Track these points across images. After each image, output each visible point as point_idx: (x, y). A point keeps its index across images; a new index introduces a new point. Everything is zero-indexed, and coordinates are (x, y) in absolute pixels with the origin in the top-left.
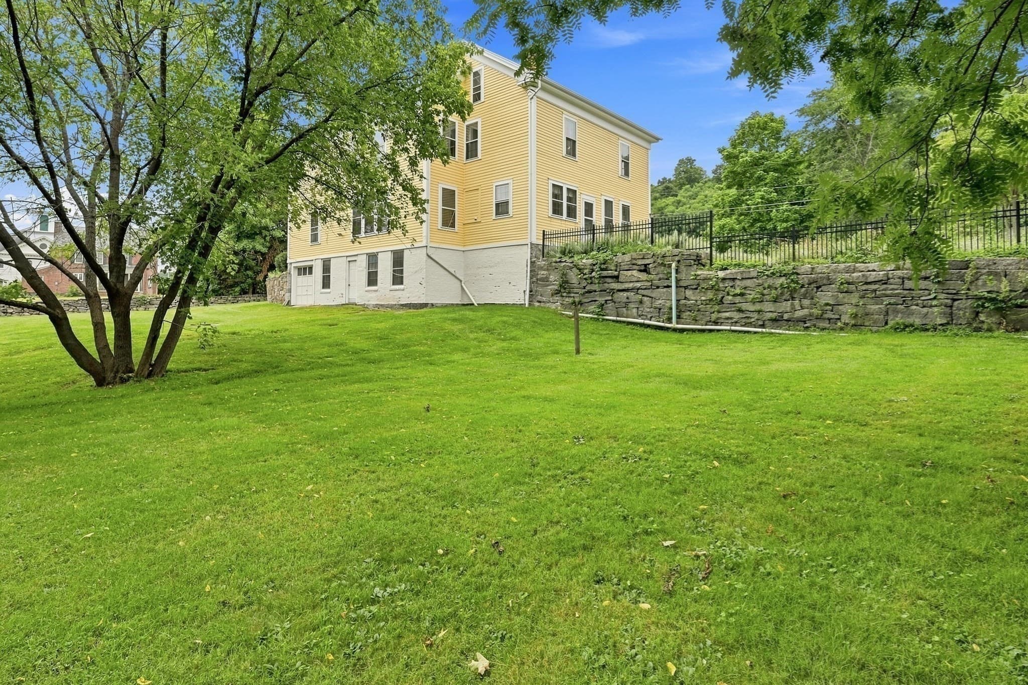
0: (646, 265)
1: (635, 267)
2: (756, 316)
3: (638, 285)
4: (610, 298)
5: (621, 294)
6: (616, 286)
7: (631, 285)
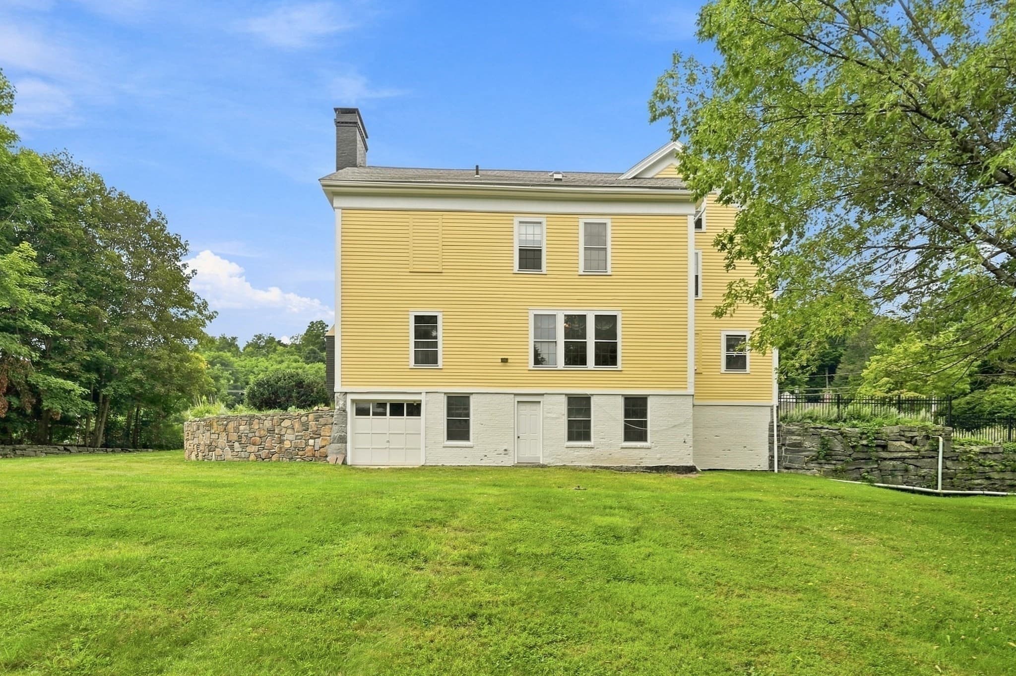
0: (912, 437)
1: (903, 438)
2: (999, 482)
3: (907, 454)
4: (876, 466)
5: (888, 462)
6: (884, 454)
7: (900, 455)
